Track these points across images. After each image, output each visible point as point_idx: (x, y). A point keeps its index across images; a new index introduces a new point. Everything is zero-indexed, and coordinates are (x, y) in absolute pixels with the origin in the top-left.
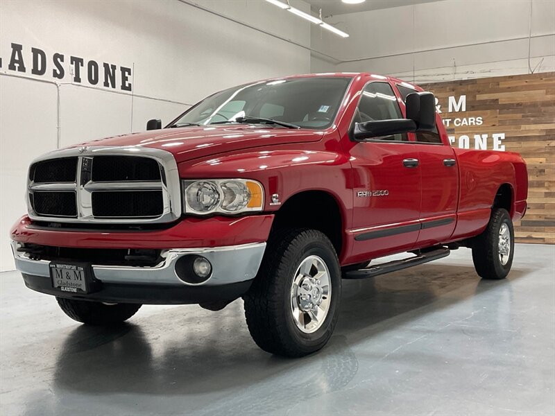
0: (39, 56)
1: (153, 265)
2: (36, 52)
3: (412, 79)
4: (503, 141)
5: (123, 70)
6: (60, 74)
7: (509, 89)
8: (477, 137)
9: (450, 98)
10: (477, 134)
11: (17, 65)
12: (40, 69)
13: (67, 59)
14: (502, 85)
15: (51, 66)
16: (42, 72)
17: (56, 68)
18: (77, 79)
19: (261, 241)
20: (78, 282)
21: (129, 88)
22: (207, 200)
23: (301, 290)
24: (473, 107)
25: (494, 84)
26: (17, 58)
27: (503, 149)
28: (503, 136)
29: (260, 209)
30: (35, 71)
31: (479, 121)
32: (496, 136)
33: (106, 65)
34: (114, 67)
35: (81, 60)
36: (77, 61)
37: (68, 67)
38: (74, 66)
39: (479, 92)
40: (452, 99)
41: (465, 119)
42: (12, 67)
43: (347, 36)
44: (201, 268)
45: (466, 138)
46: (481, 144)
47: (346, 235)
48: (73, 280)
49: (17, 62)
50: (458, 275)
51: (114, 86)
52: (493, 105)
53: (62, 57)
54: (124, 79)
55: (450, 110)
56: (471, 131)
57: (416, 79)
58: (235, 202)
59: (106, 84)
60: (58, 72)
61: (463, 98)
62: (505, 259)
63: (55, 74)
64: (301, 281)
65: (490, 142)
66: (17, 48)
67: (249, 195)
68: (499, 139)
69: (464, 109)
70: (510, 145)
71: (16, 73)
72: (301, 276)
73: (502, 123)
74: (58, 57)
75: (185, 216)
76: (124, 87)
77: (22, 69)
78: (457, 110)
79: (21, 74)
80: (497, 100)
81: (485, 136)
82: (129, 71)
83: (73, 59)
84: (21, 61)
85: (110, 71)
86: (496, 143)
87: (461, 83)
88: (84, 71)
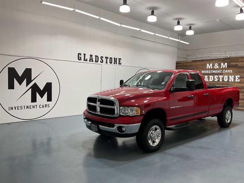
0: (97, 57)
1: (112, 128)
2: (96, 56)
3: (210, 56)
4: (239, 78)
5: (119, 59)
6: (102, 62)
7: (242, 61)
8: (230, 76)
9: (222, 63)
10: (230, 75)
11: (91, 60)
12: (97, 61)
13: (104, 57)
14: (240, 60)
15: (100, 60)
16: (98, 62)
17: (101, 60)
18: (107, 63)
19: (139, 123)
20: (96, 129)
21: (121, 64)
22: (126, 112)
23: (151, 135)
24: (229, 67)
25: (237, 59)
26: (91, 58)
27: (239, 81)
28: (239, 76)
29: (139, 115)
30: (96, 61)
31: (231, 71)
32: (236, 76)
33: (114, 58)
34: (117, 59)
35: (108, 57)
36: (107, 58)
37: (104, 59)
38: (106, 59)
39: (232, 62)
40: (222, 64)
41: (226, 70)
42: (90, 61)
43: (189, 43)
44: (124, 129)
45: (227, 77)
46: (231, 79)
47: (167, 119)
48: (95, 128)
49: (91, 59)
50: (214, 125)
51: (116, 64)
52: (236, 66)
53: (103, 57)
54: (119, 61)
55: (222, 67)
56: (228, 74)
57: (212, 56)
58: (133, 113)
59: (114, 63)
60: (102, 61)
61: (226, 64)
62: (229, 121)
63: (101, 62)
64: (152, 132)
65: (235, 78)
66: (91, 56)
67: (136, 111)
68: (238, 77)
69: (226, 67)
70: (241, 79)
71: (91, 62)
72: (152, 131)
73: (239, 72)
74: (102, 57)
75: (120, 116)
76: (119, 64)
77: (92, 61)
78: (224, 67)
79: (92, 62)
80: (238, 65)
81: (233, 76)
82: (121, 59)
83: (106, 57)
84: (92, 59)
85: (115, 60)
86: (237, 78)
87: (225, 59)
88: (108, 60)
